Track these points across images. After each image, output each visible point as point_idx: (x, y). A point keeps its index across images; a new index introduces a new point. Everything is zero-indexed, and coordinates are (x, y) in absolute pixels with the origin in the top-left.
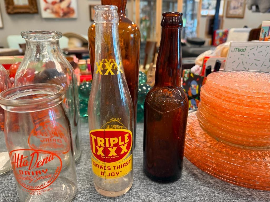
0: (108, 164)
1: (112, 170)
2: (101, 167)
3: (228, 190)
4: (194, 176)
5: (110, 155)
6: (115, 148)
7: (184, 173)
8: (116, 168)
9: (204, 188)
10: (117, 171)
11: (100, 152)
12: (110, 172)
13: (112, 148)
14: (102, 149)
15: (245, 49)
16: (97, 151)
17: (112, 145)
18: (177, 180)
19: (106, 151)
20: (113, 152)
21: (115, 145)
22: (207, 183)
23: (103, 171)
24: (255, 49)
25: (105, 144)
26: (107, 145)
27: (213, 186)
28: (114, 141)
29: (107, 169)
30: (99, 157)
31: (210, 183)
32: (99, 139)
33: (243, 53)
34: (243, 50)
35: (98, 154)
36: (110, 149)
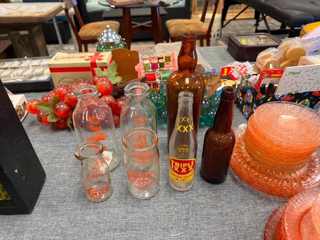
0: (180, 175)
1: (183, 178)
2: (176, 176)
3: (256, 192)
4: (235, 180)
5: (182, 171)
6: (185, 168)
7: (228, 177)
8: (185, 177)
9: (240, 189)
10: (185, 179)
11: (176, 169)
12: (181, 179)
13: (184, 168)
14: (178, 168)
15: (300, 72)
16: (174, 168)
17: (184, 167)
18: (222, 183)
19: (180, 169)
20: (184, 170)
21: (185, 167)
22: (242, 186)
23: (177, 178)
24: (310, 71)
25: (180, 166)
26: (181, 167)
27: (246, 189)
28: (185, 165)
29: (180, 177)
30: (175, 171)
31: (245, 187)
32: (176, 163)
33: (297, 75)
34: (297, 73)
35: (175, 169)
36: (182, 169)
